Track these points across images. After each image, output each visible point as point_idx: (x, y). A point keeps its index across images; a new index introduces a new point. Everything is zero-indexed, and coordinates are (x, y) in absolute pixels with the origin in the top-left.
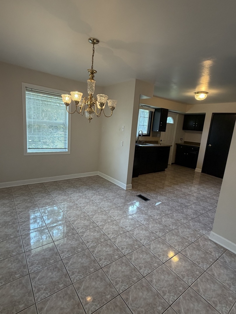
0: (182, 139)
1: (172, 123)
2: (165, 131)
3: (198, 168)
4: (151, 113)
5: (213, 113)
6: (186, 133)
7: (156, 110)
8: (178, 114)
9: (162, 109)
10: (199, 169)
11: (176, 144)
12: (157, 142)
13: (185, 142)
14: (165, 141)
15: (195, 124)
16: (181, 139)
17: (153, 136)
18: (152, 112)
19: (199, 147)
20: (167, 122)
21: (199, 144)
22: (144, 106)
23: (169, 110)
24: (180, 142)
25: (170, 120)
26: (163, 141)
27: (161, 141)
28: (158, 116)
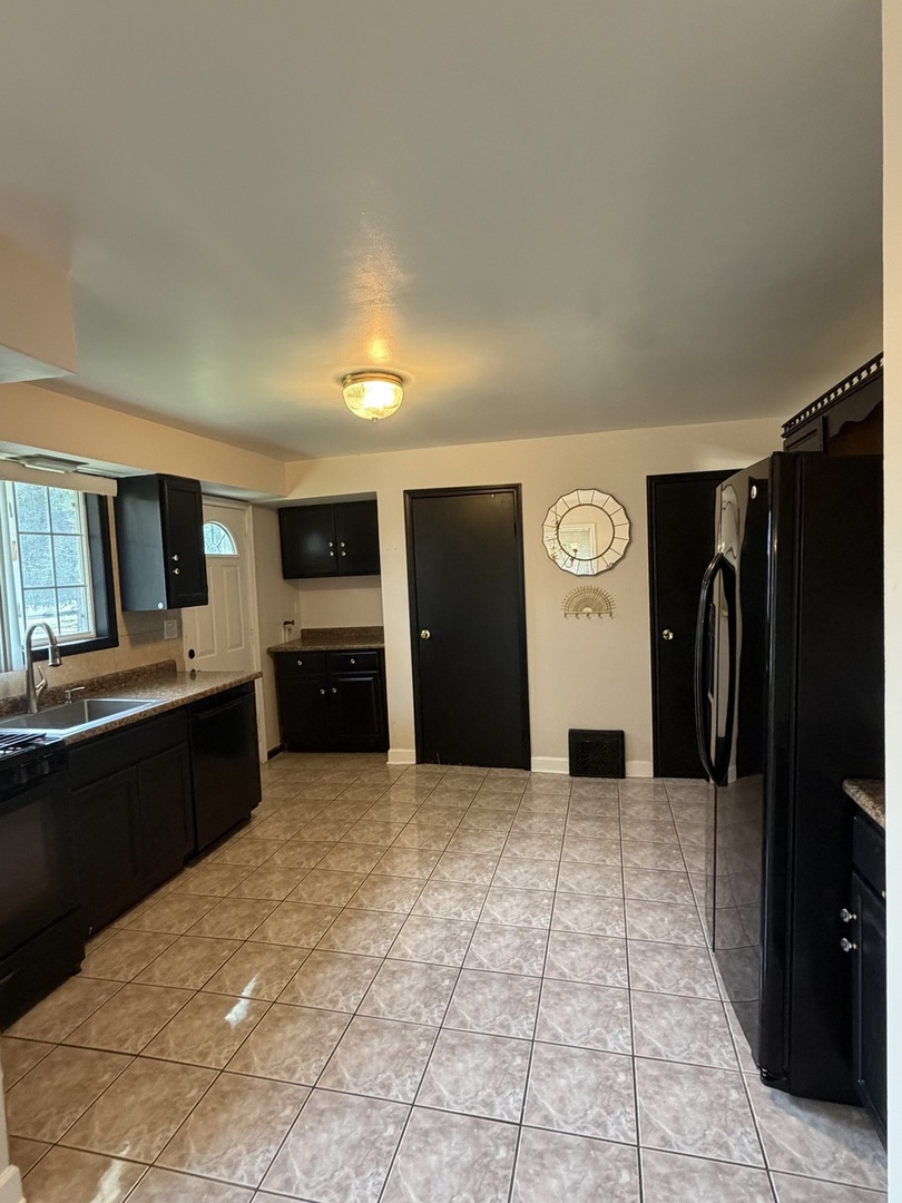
0: (293, 623)
1: (231, 553)
2: (205, 602)
3: (398, 746)
4: (95, 504)
5: (405, 491)
6: (301, 593)
7: (126, 485)
8: (251, 507)
9: (161, 478)
10: (402, 752)
11: (269, 651)
12: (166, 673)
13: (308, 635)
14: (212, 651)
15: (336, 549)
16: (286, 623)
17: (136, 640)
18: (102, 500)
19: (381, 652)
20: (207, 552)
21: (377, 633)
22: (30, 458)
23: (203, 490)
24: (283, 639)
25: (217, 540)
26: (202, 654)
27: (192, 654)
28: (147, 521)
